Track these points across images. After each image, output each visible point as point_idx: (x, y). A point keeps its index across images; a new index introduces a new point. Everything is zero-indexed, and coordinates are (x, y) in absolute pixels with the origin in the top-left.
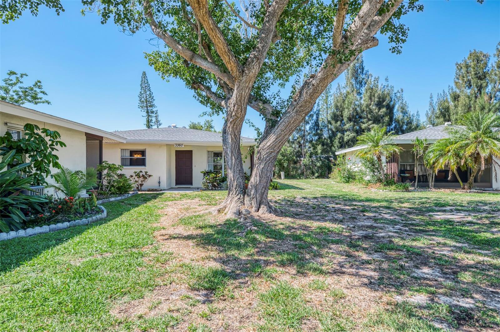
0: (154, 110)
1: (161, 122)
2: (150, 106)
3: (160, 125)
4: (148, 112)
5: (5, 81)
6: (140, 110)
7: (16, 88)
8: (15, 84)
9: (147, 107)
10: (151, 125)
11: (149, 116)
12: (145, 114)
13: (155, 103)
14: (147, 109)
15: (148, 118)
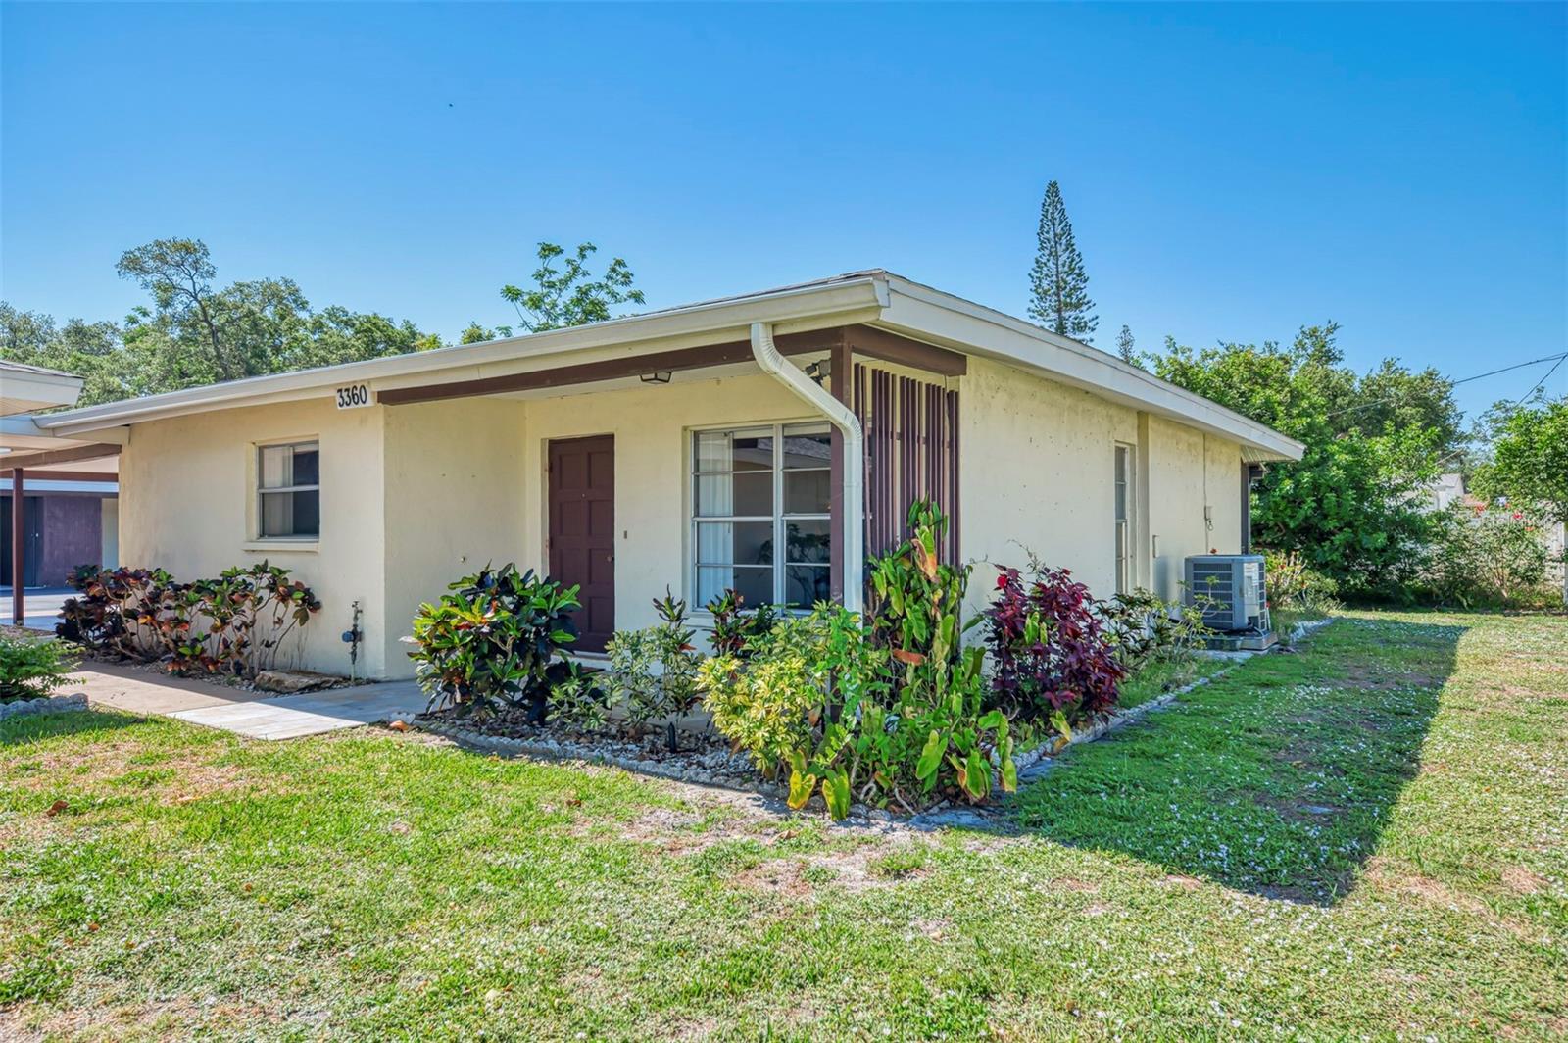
0: (1087, 315)
2: (1069, 306)
5: (539, 276)
9: (1059, 311)
13: (1090, 291)
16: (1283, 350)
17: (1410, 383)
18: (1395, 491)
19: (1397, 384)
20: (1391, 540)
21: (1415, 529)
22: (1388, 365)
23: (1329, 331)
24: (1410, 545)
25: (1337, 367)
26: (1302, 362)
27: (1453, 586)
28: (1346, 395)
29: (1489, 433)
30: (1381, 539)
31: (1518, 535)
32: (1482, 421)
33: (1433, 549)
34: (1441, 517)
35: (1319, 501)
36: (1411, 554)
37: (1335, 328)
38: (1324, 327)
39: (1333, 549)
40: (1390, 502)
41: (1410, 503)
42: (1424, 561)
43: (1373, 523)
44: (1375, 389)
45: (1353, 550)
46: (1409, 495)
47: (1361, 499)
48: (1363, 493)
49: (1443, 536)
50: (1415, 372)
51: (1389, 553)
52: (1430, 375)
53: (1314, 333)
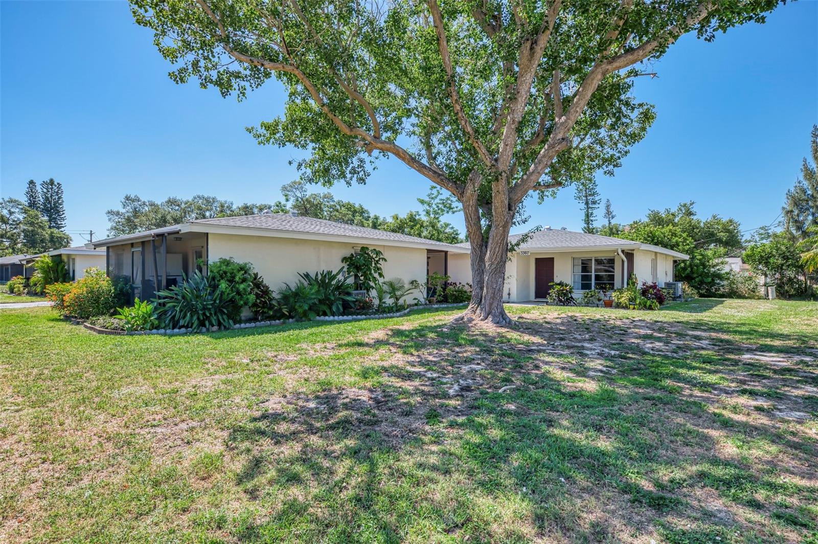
0: (597, 198)
1: (614, 214)
2: (590, 195)
3: (613, 217)
4: (587, 203)
6: (577, 201)
7: (437, 201)
8: (436, 197)
9: (586, 197)
10: (592, 221)
11: (588, 208)
12: (583, 206)
13: (598, 189)
14: (587, 199)
15: (587, 211)
16: (672, 211)
17: (723, 224)
18: (714, 266)
19: (718, 224)
20: (713, 280)
21: (720, 277)
22: (714, 217)
23: (691, 204)
24: (718, 281)
25: (695, 218)
26: (680, 216)
27: (731, 293)
28: (697, 228)
29: (758, 239)
30: (710, 280)
31: (750, 278)
32: (755, 234)
33: (725, 283)
34: (727, 273)
35: (692, 269)
36: (719, 284)
37: (693, 203)
38: (689, 203)
39: (695, 282)
40: (712, 270)
41: (718, 270)
42: (723, 286)
43: (707, 275)
44: (708, 225)
45: (702, 283)
46: (718, 267)
47: (704, 268)
48: (704, 266)
49: (728, 279)
50: (725, 219)
51: (712, 283)
52: (731, 221)
53: (685, 205)
